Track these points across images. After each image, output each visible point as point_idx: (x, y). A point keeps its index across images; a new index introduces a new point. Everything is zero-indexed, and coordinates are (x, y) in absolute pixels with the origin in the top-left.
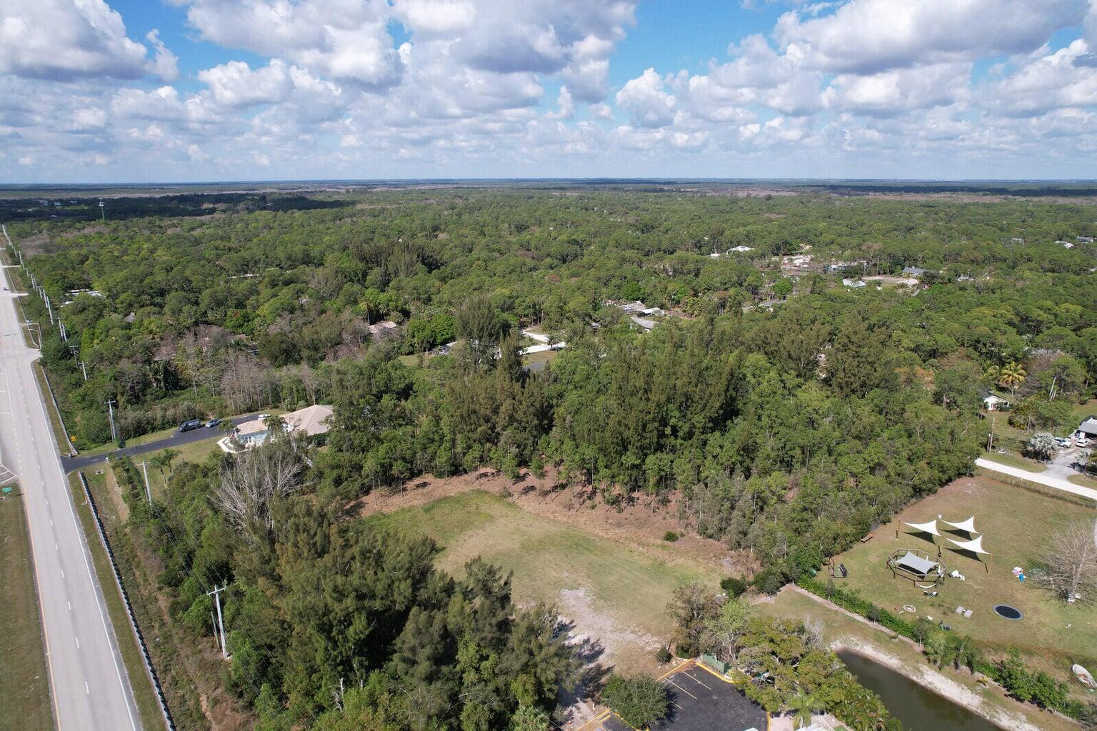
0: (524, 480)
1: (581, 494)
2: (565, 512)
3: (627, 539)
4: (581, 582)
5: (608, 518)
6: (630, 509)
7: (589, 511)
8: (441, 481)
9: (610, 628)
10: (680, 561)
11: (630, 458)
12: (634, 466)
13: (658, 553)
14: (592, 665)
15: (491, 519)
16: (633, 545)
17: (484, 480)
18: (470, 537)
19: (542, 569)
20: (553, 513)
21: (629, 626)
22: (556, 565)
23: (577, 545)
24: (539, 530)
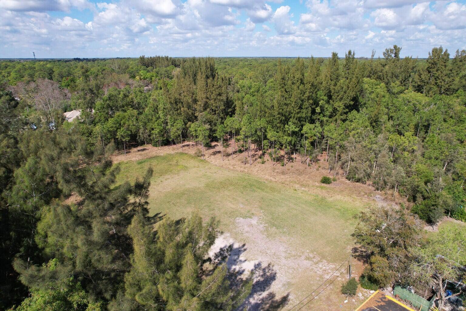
0: (214, 148)
1: (254, 156)
2: (243, 165)
3: (290, 182)
4: (253, 212)
5: (274, 169)
6: (290, 164)
7: (260, 165)
8: (156, 148)
9: (284, 255)
10: (339, 197)
11: (291, 127)
12: (294, 133)
13: (318, 191)
14: (265, 294)
15: (186, 168)
16: (297, 186)
17: (186, 148)
18: (166, 180)
19: (220, 201)
20: (233, 165)
21: (303, 253)
22: (233, 198)
23: (251, 185)
24: (220, 176)
